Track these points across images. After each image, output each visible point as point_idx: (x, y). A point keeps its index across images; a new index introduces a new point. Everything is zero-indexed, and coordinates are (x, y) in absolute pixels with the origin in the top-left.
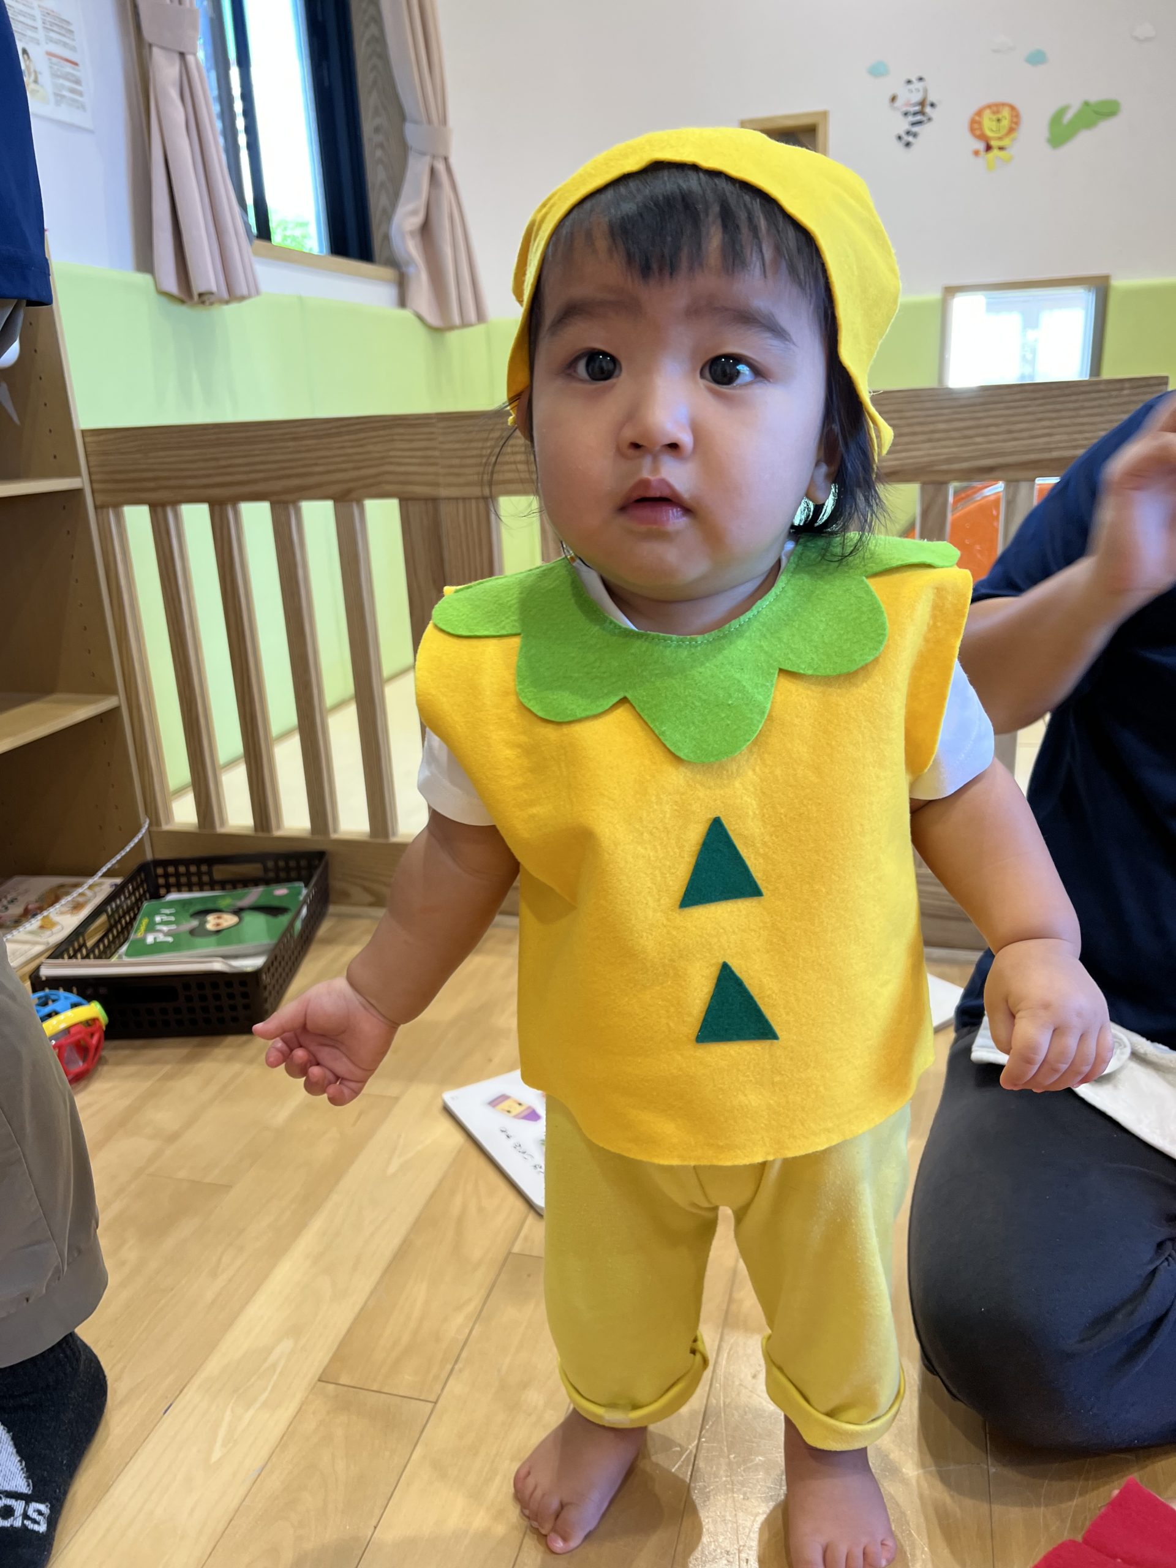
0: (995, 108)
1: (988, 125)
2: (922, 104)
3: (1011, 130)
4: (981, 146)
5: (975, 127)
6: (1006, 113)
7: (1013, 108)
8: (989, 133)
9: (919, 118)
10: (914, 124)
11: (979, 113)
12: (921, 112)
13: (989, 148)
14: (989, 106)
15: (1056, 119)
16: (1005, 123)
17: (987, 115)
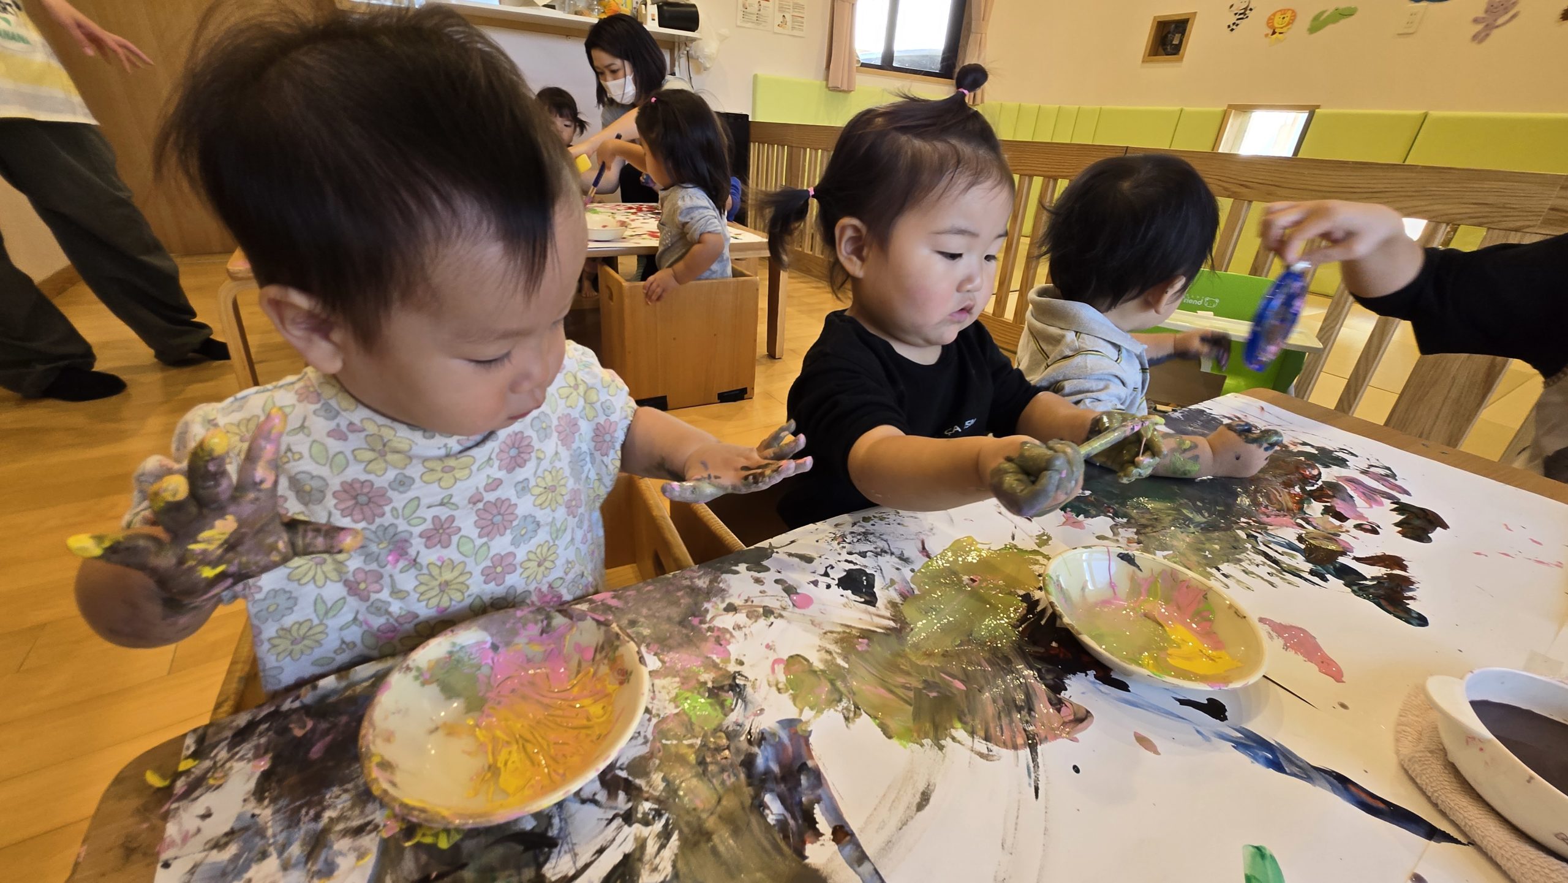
0: (1283, 12)
1: (1278, 22)
2: (1246, 9)
3: (1288, 24)
4: (1271, 32)
5: (1270, 21)
6: (1289, 14)
7: (1293, 12)
8: (1276, 25)
9: (1241, 16)
10: (1238, 19)
11: (1274, 15)
12: (1243, 14)
13: (1274, 33)
14: (1280, 11)
15: (1316, 18)
16: (1287, 19)
17: (1278, 16)
